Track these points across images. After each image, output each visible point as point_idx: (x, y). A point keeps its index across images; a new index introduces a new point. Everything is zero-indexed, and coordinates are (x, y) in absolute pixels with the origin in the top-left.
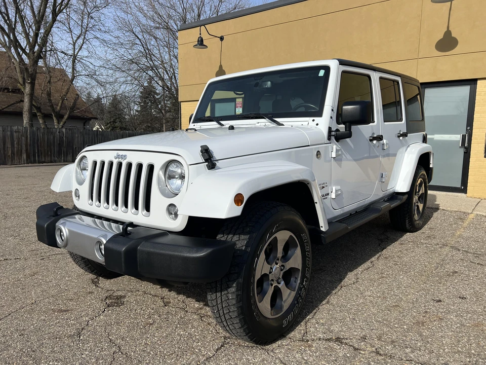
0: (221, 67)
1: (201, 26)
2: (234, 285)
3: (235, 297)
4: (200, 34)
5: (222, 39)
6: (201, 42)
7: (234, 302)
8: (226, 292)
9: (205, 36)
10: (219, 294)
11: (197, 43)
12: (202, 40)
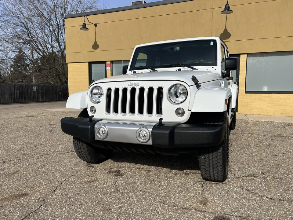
0: (96, 42)
1: (84, 16)
2: (221, 148)
3: (222, 154)
4: (84, 21)
5: (96, 25)
6: (84, 27)
7: (221, 157)
8: (216, 152)
9: (87, 23)
10: (211, 154)
11: (82, 27)
12: (85, 25)
